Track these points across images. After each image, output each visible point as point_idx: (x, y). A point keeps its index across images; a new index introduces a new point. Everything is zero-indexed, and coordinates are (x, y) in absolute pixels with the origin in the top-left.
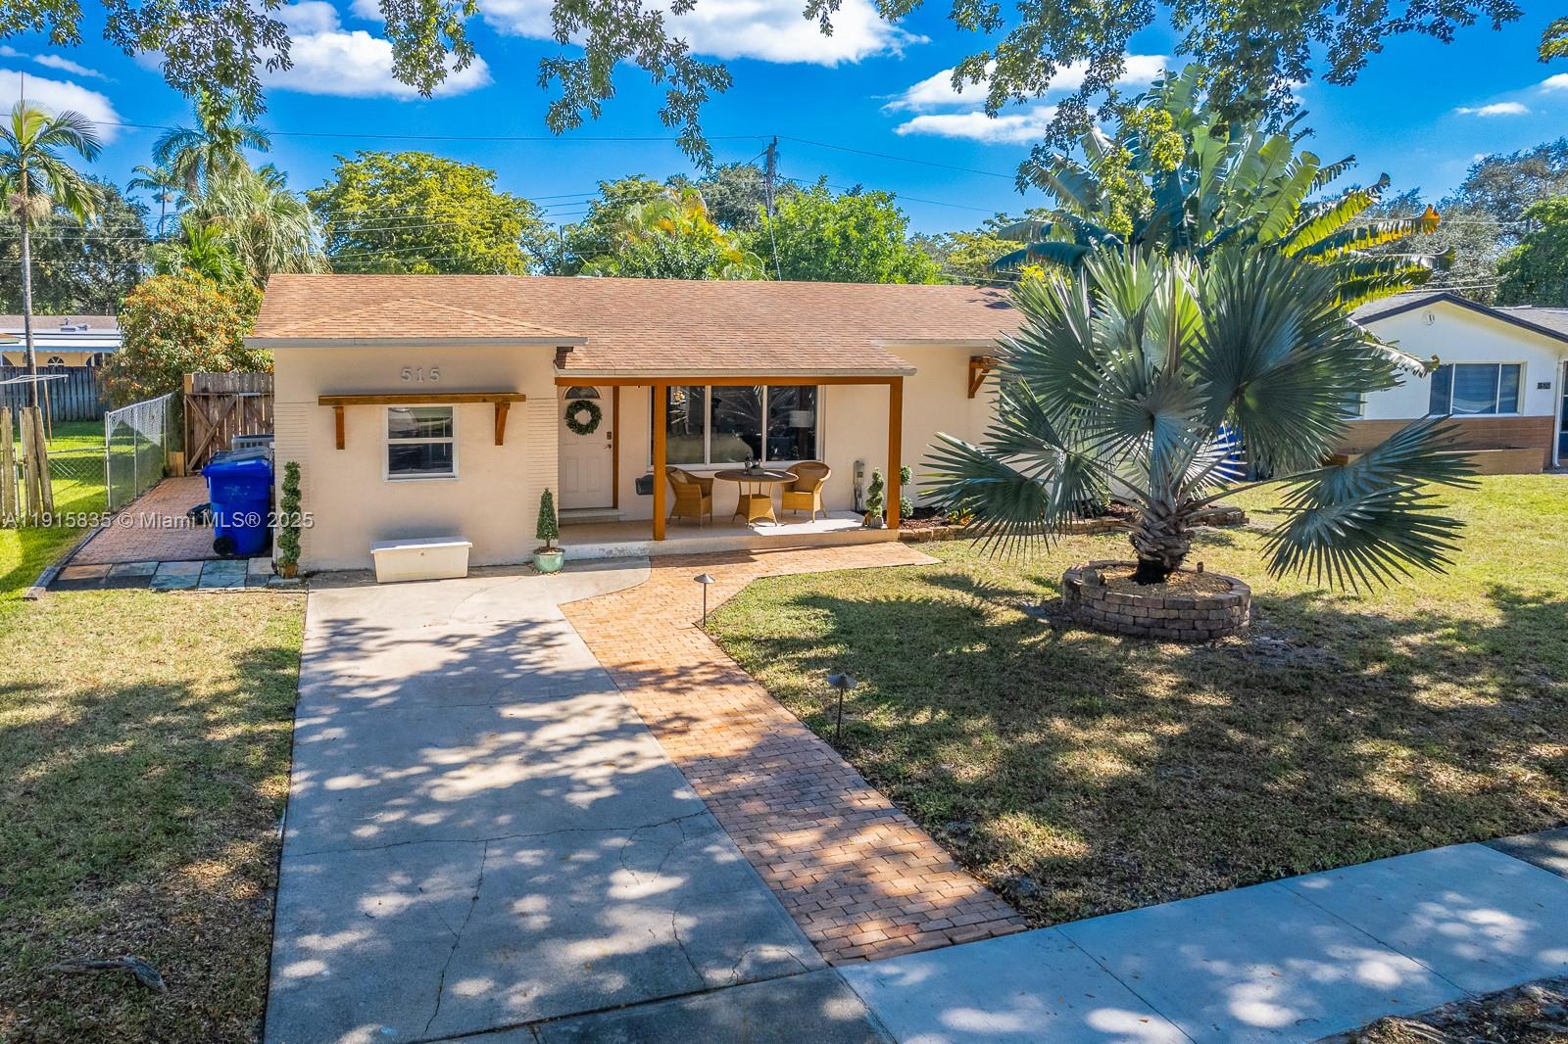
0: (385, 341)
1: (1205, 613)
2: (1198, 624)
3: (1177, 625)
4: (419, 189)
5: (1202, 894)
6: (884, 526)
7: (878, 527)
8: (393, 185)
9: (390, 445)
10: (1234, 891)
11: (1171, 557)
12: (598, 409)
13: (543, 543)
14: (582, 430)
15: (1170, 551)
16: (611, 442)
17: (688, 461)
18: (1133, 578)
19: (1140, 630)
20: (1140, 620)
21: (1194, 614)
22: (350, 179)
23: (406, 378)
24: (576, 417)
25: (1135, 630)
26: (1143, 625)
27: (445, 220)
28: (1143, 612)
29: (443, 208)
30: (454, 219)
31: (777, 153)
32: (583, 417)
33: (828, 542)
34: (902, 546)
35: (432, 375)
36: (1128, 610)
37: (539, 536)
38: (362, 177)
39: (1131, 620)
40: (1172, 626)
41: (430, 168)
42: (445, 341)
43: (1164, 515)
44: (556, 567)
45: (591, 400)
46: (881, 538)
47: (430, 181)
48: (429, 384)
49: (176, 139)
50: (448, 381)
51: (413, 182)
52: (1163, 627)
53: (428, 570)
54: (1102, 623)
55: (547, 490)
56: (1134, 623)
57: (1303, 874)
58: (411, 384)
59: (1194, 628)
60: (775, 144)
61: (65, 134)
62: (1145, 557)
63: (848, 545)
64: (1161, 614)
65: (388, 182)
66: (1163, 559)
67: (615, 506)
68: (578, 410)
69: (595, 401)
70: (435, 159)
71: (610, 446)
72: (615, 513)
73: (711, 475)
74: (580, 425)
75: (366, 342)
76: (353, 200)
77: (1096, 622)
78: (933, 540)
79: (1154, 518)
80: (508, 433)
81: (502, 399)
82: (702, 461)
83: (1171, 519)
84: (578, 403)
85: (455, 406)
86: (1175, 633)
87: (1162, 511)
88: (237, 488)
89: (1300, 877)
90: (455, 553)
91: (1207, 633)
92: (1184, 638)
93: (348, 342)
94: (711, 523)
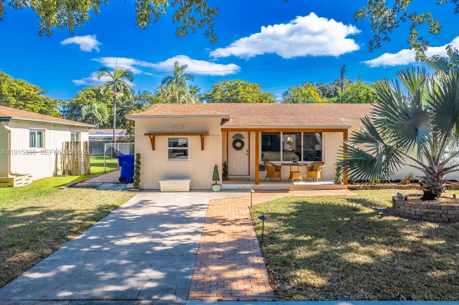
0: (166, 116)
1: (446, 211)
2: (443, 215)
3: (433, 215)
4: (237, 90)
5: (359, 300)
6: (342, 184)
7: (340, 184)
8: (230, 90)
9: (169, 150)
10: (376, 302)
11: (435, 190)
12: (243, 142)
13: (215, 182)
14: (238, 149)
15: (435, 187)
16: (248, 153)
17: (275, 160)
18: (421, 199)
19: (418, 217)
20: (418, 213)
21: (441, 211)
22: (217, 89)
23: (174, 128)
24: (236, 144)
25: (416, 217)
26: (419, 215)
27: (244, 99)
28: (418, 210)
29: (244, 96)
30: (247, 99)
31: (345, 70)
32: (238, 144)
33: (319, 188)
34: (349, 191)
35: (182, 127)
36: (413, 209)
37: (213, 180)
38: (220, 88)
39: (414, 213)
40: (431, 216)
41: (241, 84)
42: (184, 116)
43: (432, 173)
44: (218, 190)
45: (241, 139)
46: (341, 188)
47: (241, 88)
48: (181, 130)
49: (167, 79)
50: (187, 129)
51: (235, 89)
52: (428, 216)
53: (176, 189)
54: (403, 214)
55: (216, 165)
56: (415, 214)
57: (416, 300)
58: (175, 130)
59: (441, 217)
60: (344, 67)
61: (126, 75)
62: (425, 190)
63: (327, 189)
64: (426, 211)
65: (228, 89)
66: (432, 190)
67: (249, 175)
68: (236, 142)
69: (242, 140)
70: (243, 82)
71: (247, 154)
72: (249, 177)
73: (280, 165)
74: (237, 147)
75: (160, 116)
76: (217, 95)
77: (401, 214)
78: (362, 189)
79: (428, 174)
80: (206, 147)
81: (203, 135)
82: (280, 160)
83: (435, 175)
84: (236, 140)
85: (189, 137)
86: (433, 219)
87: (431, 171)
88: (126, 162)
89: (414, 301)
90: (186, 184)
91: (447, 219)
92: (437, 221)
93: (155, 116)
94: (281, 181)
